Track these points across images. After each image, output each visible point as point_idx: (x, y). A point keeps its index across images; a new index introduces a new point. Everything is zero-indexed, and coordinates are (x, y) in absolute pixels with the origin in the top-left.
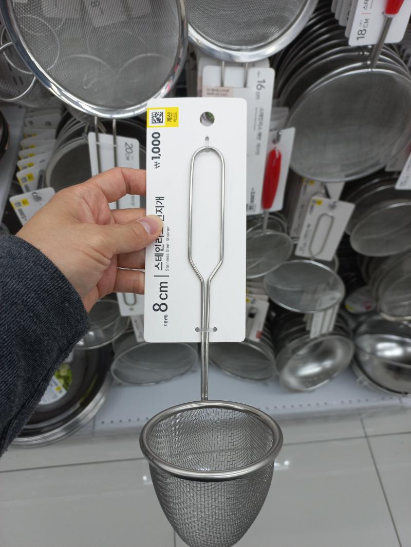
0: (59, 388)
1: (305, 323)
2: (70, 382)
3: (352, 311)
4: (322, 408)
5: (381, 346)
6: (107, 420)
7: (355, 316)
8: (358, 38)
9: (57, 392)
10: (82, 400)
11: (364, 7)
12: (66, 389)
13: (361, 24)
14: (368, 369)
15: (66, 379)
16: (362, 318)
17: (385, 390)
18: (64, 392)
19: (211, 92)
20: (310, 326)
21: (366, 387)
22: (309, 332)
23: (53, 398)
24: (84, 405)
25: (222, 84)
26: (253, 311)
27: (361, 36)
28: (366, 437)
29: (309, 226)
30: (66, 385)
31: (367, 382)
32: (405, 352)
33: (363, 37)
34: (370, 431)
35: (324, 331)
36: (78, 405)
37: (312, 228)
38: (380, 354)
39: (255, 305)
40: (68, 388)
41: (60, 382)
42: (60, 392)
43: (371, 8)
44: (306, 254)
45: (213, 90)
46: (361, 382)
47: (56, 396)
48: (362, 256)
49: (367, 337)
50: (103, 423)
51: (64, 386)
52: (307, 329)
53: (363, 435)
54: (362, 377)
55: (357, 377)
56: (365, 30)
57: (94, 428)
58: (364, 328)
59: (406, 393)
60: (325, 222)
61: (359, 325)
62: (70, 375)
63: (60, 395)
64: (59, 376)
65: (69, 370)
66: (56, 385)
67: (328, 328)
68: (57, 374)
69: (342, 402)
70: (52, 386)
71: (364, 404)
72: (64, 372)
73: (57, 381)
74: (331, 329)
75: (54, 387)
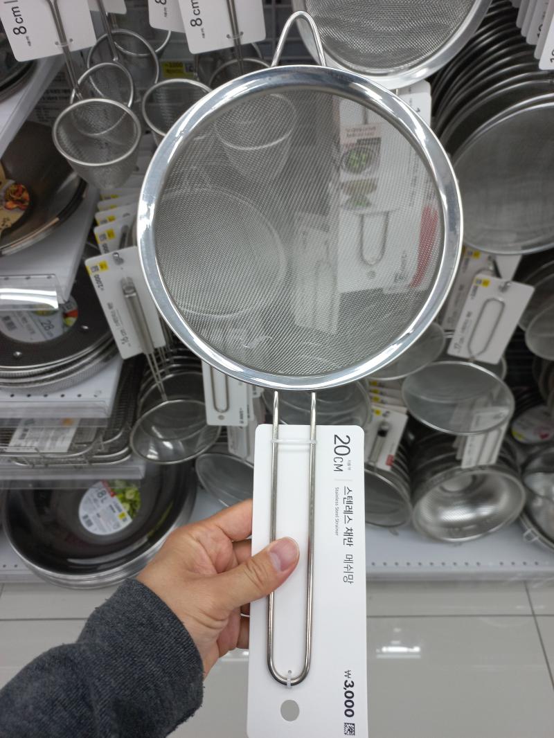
0: (123, 515)
1: (455, 450)
2: (138, 509)
3: (520, 439)
4: (473, 569)
7: (525, 447)
8: (551, 60)
9: (120, 520)
10: (150, 533)
12: (132, 517)
14: (541, 519)
15: (132, 503)
16: (534, 451)
18: (129, 521)
20: (462, 455)
21: (535, 545)
22: (459, 462)
23: (114, 528)
24: (153, 540)
25: (366, 121)
26: (385, 428)
28: (533, 615)
29: (469, 315)
30: (132, 512)
31: (537, 538)
34: (539, 608)
35: (483, 462)
36: (145, 540)
37: (473, 318)
39: (388, 420)
40: (134, 516)
41: (125, 507)
42: (125, 520)
44: (463, 353)
46: (529, 537)
47: (118, 525)
48: (540, 360)
49: (540, 475)
51: (129, 513)
52: (458, 457)
53: (530, 613)
54: (530, 530)
55: (524, 530)
58: (536, 463)
60: (492, 309)
61: (530, 459)
62: (138, 499)
63: (124, 525)
64: (124, 500)
65: (137, 492)
66: (120, 510)
67: (490, 459)
68: (121, 496)
69: (501, 564)
70: (114, 512)
71: (531, 568)
72: (130, 495)
73: (121, 505)
74: (494, 461)
75: (117, 514)
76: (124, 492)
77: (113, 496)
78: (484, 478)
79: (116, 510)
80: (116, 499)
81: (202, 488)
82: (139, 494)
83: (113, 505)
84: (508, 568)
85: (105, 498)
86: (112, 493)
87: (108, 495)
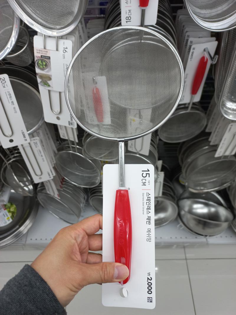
0: (8, 218)
2: (15, 215)
5: (196, 206)
6: (34, 239)
8: (126, 22)
9: (7, 220)
11: (126, 2)
12: (12, 219)
13: (126, 13)
14: (185, 220)
15: (13, 213)
17: (194, 233)
18: (11, 220)
19: (39, 52)
21: (183, 229)
23: (4, 224)
25: (45, 48)
27: (128, 20)
28: (186, 259)
30: (12, 217)
32: (209, 210)
33: (130, 21)
34: (188, 256)
38: (194, 211)
40: (13, 218)
41: (10, 215)
42: (9, 220)
43: (130, 3)
44: (134, 150)
45: (39, 50)
46: (180, 227)
47: (6, 222)
49: (186, 200)
50: (31, 239)
51: (11, 217)
53: (185, 258)
55: (179, 223)
56: (130, 17)
57: (25, 243)
58: (186, 195)
59: (206, 236)
62: (15, 211)
63: (8, 222)
64: (9, 212)
65: (15, 208)
66: (7, 216)
67: (159, 194)
68: (8, 210)
69: (171, 238)
70: (5, 216)
71: (184, 240)
72: (12, 209)
73: (8, 214)
74: (161, 195)
75: (6, 217)
76: (10, 208)
77: (5, 209)
78: (162, 202)
79: (6, 216)
80: (6, 211)
81: (43, 207)
82: (16, 209)
83: (5, 214)
84: (174, 240)
85: (2, 211)
86: (4, 208)
87: (3, 209)
